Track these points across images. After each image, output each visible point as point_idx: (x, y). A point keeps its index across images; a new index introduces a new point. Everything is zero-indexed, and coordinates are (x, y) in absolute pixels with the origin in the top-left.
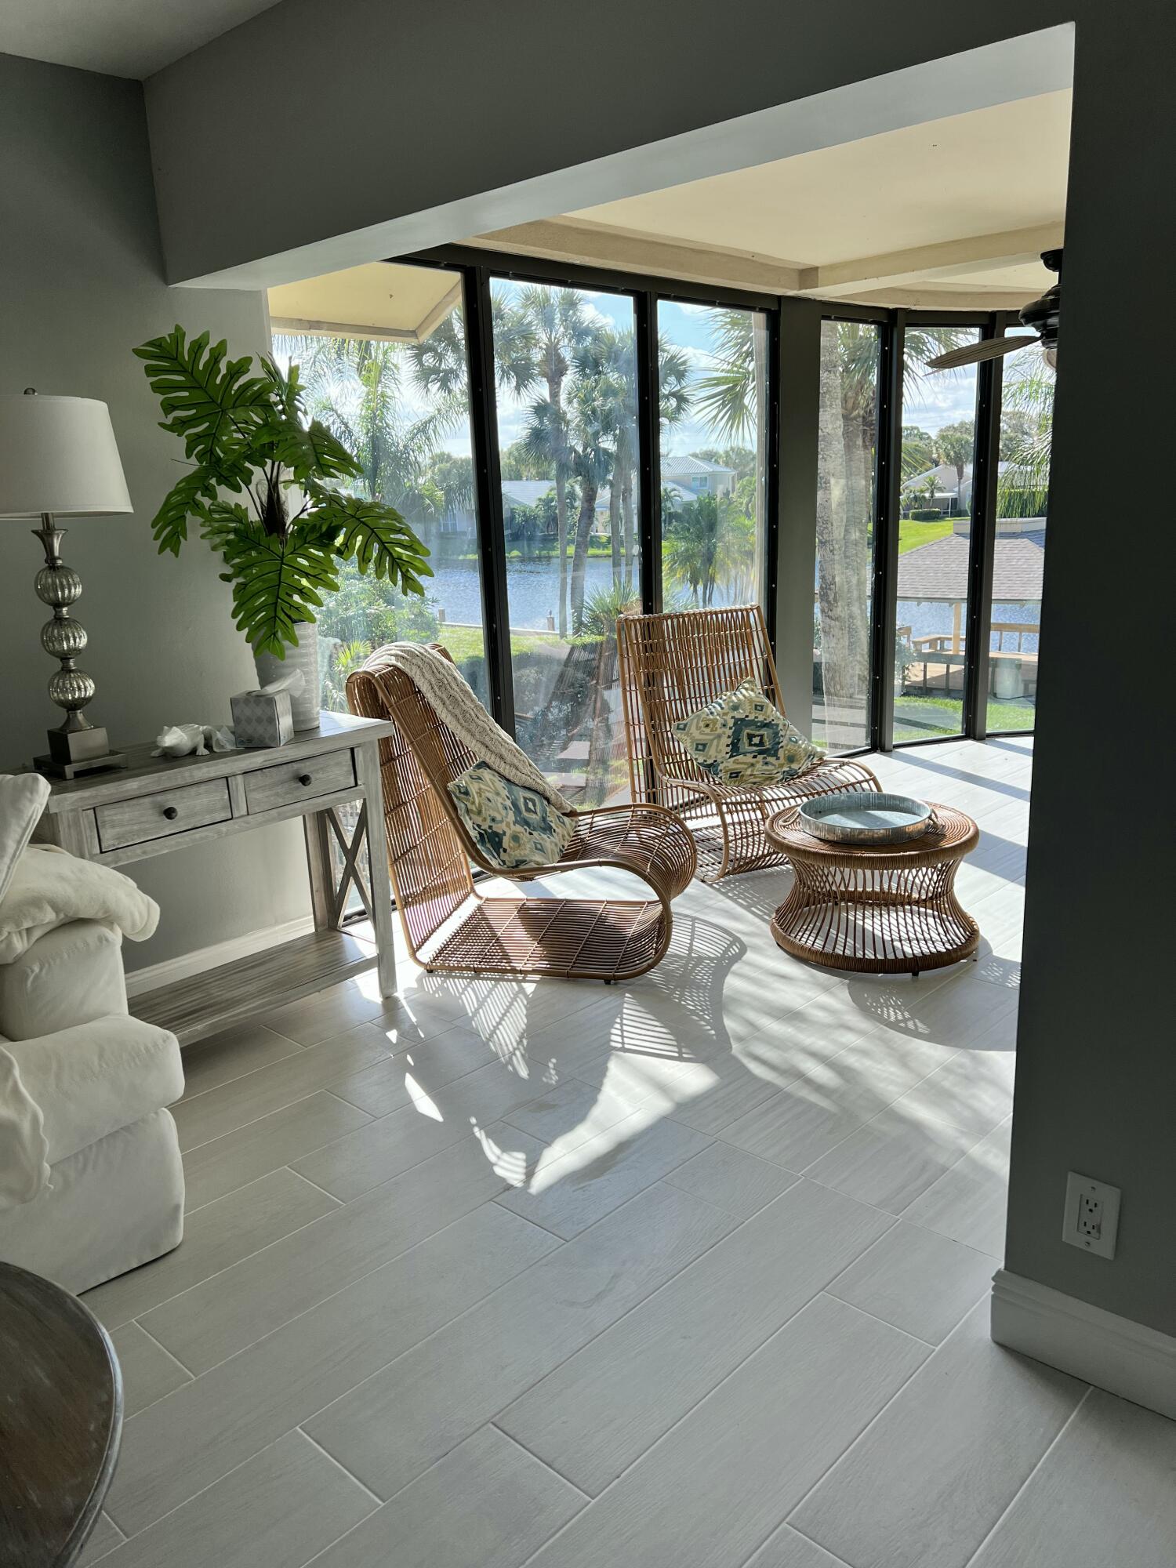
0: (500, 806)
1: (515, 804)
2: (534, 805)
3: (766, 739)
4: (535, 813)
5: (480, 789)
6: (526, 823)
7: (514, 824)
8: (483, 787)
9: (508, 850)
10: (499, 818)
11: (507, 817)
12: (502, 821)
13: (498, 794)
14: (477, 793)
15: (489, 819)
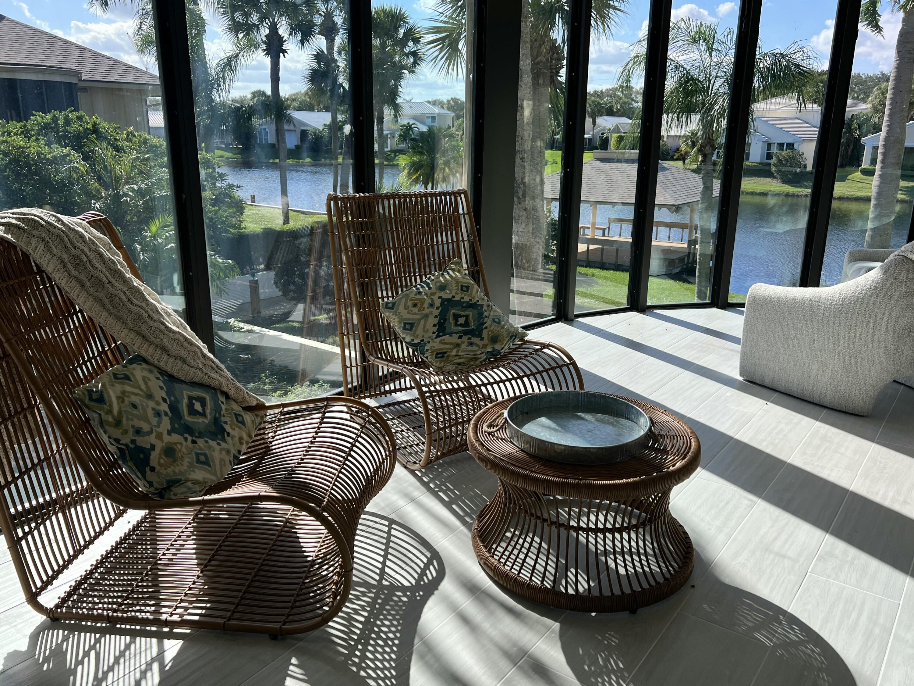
0: (150, 413)
1: (174, 408)
2: (203, 405)
3: (471, 319)
4: (203, 415)
5: (123, 392)
6: (188, 429)
7: (169, 433)
8: (128, 388)
9: (158, 468)
10: (145, 427)
11: (158, 426)
12: (151, 432)
13: (150, 396)
14: (118, 398)
15: (131, 431)
